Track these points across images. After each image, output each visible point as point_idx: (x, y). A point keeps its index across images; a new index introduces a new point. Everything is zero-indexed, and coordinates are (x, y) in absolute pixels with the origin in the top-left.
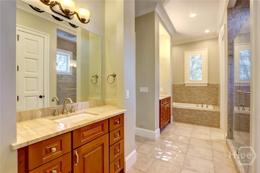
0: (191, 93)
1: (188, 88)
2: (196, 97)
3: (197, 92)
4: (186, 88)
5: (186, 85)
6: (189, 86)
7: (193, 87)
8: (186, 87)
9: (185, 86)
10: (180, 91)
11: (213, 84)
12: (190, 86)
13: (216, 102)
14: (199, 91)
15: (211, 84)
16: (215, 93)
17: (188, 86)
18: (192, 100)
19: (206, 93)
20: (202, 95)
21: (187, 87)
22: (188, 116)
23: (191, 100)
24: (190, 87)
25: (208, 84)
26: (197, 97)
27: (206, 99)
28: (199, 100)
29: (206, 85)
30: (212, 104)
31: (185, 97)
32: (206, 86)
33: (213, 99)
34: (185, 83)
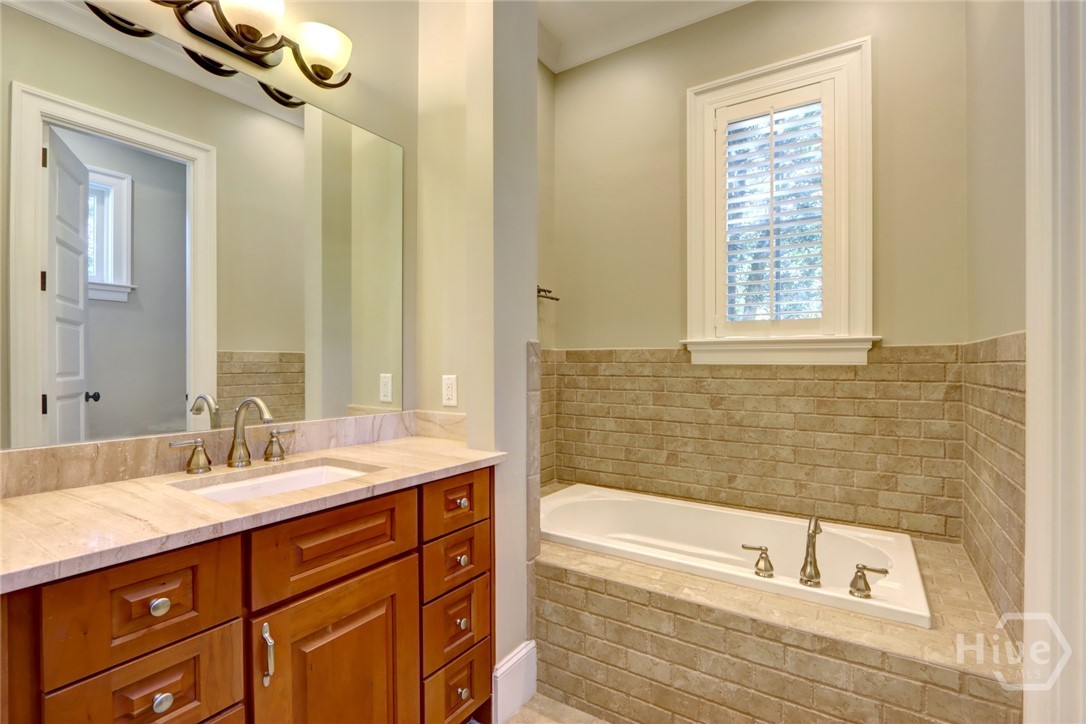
0: (738, 418)
1: (712, 384)
2: (772, 453)
3: (785, 419)
4: (699, 380)
5: (697, 359)
6: (720, 367)
7: (748, 374)
8: (698, 373)
9: (689, 361)
10: (657, 399)
11: (917, 350)
12: (728, 367)
13: (950, 511)
14: (798, 405)
15: (904, 350)
16: (941, 425)
17: (712, 368)
18: (740, 482)
19: (859, 424)
20: (821, 438)
21: (706, 373)
22: (662, 670)
23: (732, 479)
24: (731, 373)
25: (876, 344)
26: (786, 453)
27: (860, 478)
28: (800, 486)
29: (860, 359)
30: (905, 524)
31: (689, 449)
32: (854, 369)
33: (916, 481)
34: (689, 340)
